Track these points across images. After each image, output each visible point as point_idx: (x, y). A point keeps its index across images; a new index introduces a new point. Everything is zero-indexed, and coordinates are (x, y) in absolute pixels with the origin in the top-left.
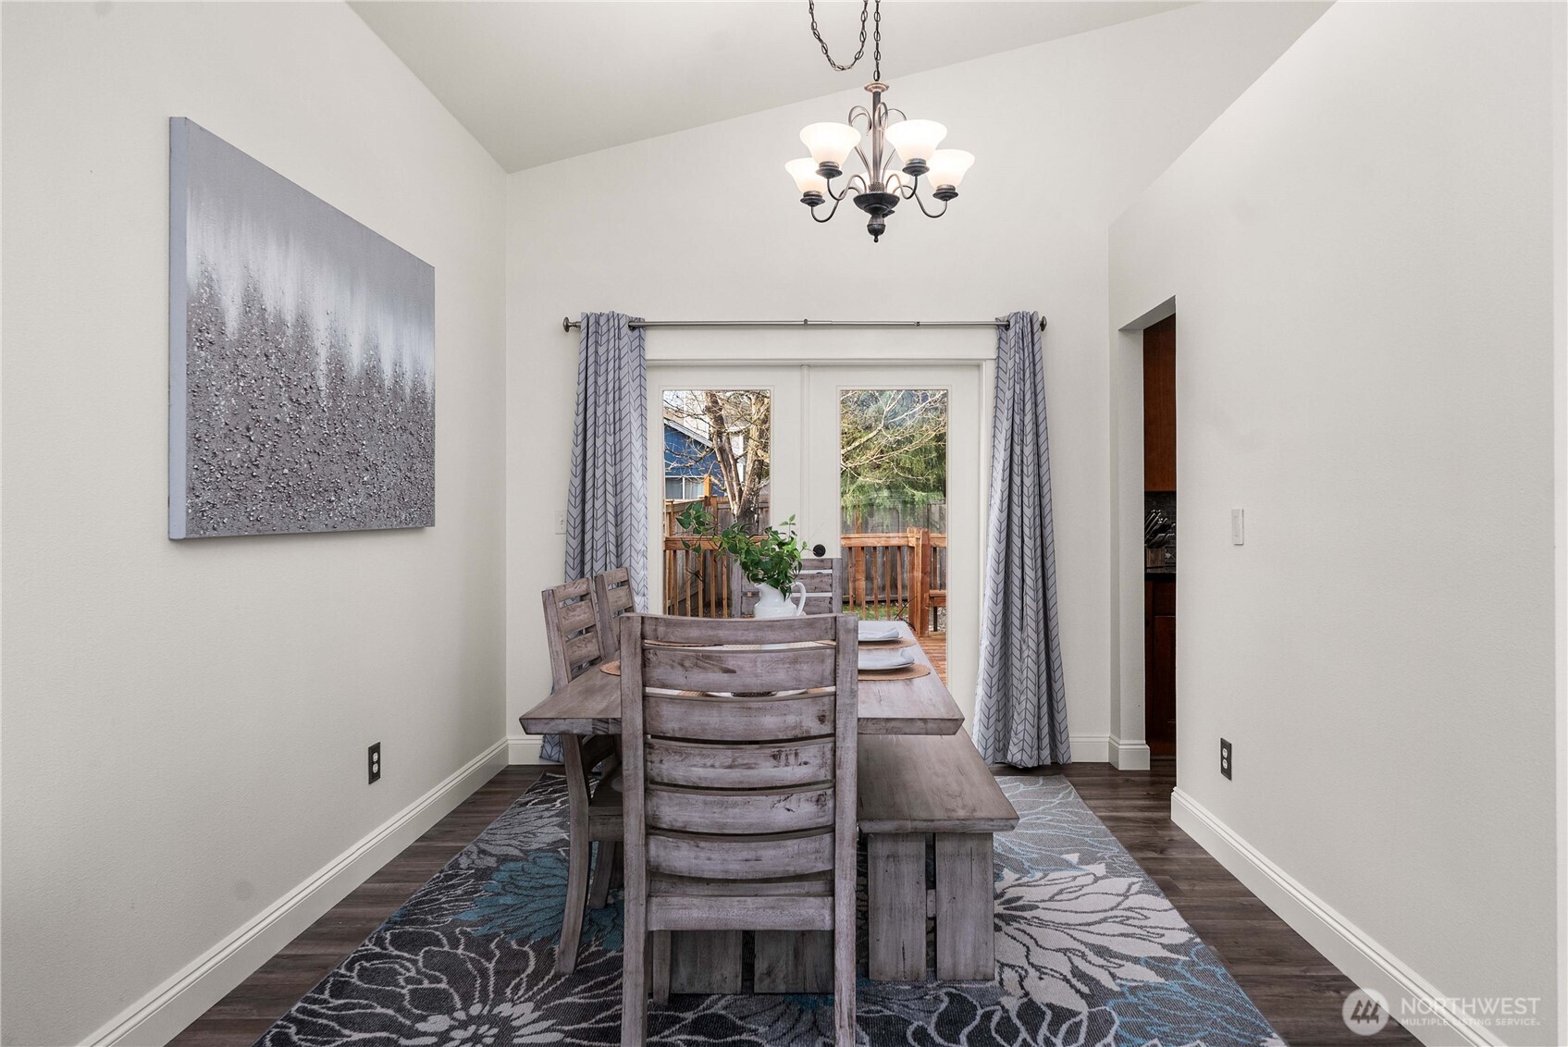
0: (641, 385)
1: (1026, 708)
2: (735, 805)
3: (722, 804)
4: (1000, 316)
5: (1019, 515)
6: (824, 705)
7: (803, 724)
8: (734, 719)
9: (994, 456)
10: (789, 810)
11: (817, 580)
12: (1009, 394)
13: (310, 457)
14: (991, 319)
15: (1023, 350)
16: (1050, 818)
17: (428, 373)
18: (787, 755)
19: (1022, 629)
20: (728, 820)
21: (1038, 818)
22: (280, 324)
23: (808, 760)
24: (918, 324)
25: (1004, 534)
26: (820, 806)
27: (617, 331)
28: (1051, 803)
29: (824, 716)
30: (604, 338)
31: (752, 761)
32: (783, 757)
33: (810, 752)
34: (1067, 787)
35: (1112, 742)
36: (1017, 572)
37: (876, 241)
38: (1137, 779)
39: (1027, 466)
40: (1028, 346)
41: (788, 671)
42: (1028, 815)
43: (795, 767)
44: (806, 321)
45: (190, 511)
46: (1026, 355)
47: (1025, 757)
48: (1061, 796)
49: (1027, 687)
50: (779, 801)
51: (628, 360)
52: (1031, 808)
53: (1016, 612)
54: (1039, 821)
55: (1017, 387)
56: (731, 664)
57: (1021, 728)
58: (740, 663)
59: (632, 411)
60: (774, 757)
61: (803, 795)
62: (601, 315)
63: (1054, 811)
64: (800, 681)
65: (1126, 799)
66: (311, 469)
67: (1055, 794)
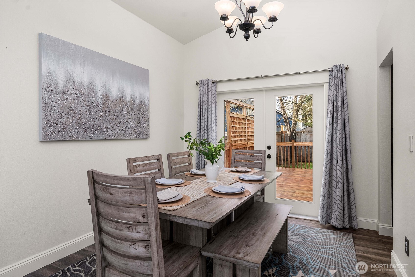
0: (215, 99)
1: (337, 206)
2: (119, 243)
3: (116, 241)
4: (330, 67)
5: (336, 137)
6: (144, 211)
7: (137, 217)
8: (115, 212)
9: (327, 116)
10: (135, 249)
11: (258, 157)
12: (332, 94)
13: (95, 120)
14: (327, 69)
15: (338, 78)
16: (335, 251)
17: (146, 98)
18: (132, 228)
19: (337, 178)
20: (118, 248)
21: (330, 250)
22: (82, 85)
23: (140, 231)
24: (299, 73)
25: (330, 144)
26: (147, 250)
27: (208, 84)
28: (340, 244)
29: (144, 215)
30: (205, 86)
31: (121, 228)
32: (131, 228)
33: (140, 228)
34: (350, 239)
35: (377, 223)
36: (335, 157)
37: (247, 41)
38: (385, 240)
39: (339, 120)
40: (340, 77)
41: (129, 197)
42: (327, 248)
43: (136, 233)
44: (262, 75)
45: (43, 134)
46: (339, 80)
47: (337, 224)
48: (346, 242)
49: (338, 199)
50: (132, 245)
51: (212, 93)
52: (330, 245)
53: (335, 172)
54: (329, 252)
55: (335, 91)
56: (112, 191)
57: (336, 213)
58: (114, 191)
59: (212, 106)
60: (128, 228)
61: (140, 244)
62: (204, 80)
63: (338, 248)
64: (134, 201)
65: (374, 248)
66: (95, 123)
67: (343, 240)
